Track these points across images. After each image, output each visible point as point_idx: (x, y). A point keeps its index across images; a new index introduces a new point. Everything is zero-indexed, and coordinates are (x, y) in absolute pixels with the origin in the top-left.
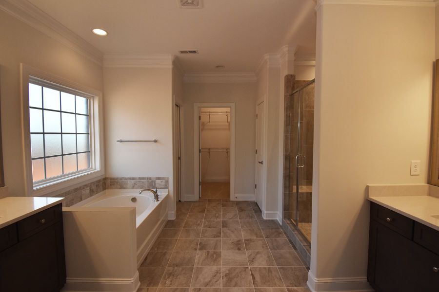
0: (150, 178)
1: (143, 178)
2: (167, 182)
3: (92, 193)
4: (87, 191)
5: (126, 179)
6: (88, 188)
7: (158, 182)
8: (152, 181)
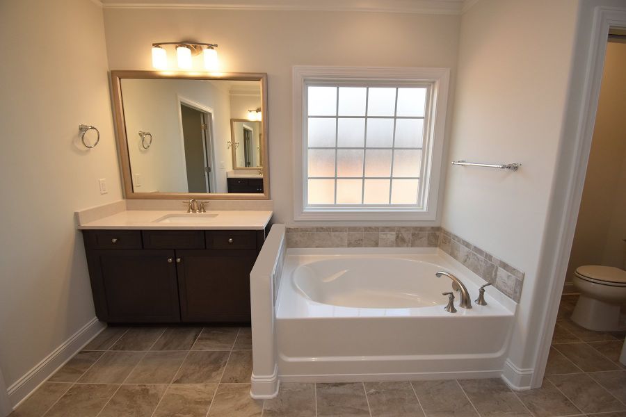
0: (489, 257)
1: (480, 251)
2: (520, 283)
3: (400, 241)
4: (392, 236)
5: (459, 240)
6: (394, 233)
7: (502, 273)
8: (492, 266)
